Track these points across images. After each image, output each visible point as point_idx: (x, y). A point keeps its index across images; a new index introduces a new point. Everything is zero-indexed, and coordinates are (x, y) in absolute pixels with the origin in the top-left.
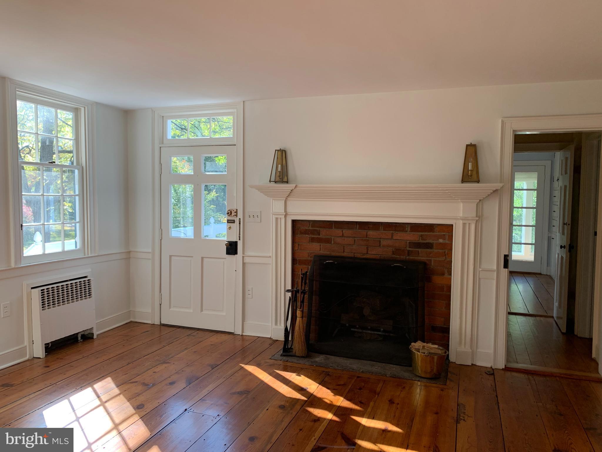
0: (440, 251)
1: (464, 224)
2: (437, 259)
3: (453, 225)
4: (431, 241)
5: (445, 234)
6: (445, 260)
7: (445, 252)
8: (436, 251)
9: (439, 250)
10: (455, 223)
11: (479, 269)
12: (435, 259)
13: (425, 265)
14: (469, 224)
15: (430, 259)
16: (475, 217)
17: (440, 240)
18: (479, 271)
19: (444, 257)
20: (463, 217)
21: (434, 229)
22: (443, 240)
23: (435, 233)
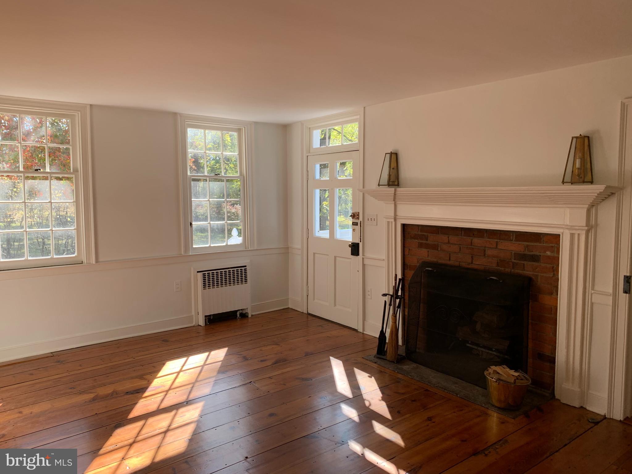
0: (549, 266)
1: (572, 235)
2: (545, 275)
3: (560, 235)
4: (537, 253)
5: (553, 245)
6: (553, 277)
7: (553, 267)
8: (543, 265)
9: (546, 265)
10: (563, 234)
11: (591, 292)
12: (542, 275)
13: (530, 281)
14: (579, 234)
15: (537, 274)
16: (583, 227)
17: (547, 252)
18: (592, 294)
19: (552, 274)
20: (570, 226)
21: (541, 239)
22: (551, 253)
23: (542, 243)
